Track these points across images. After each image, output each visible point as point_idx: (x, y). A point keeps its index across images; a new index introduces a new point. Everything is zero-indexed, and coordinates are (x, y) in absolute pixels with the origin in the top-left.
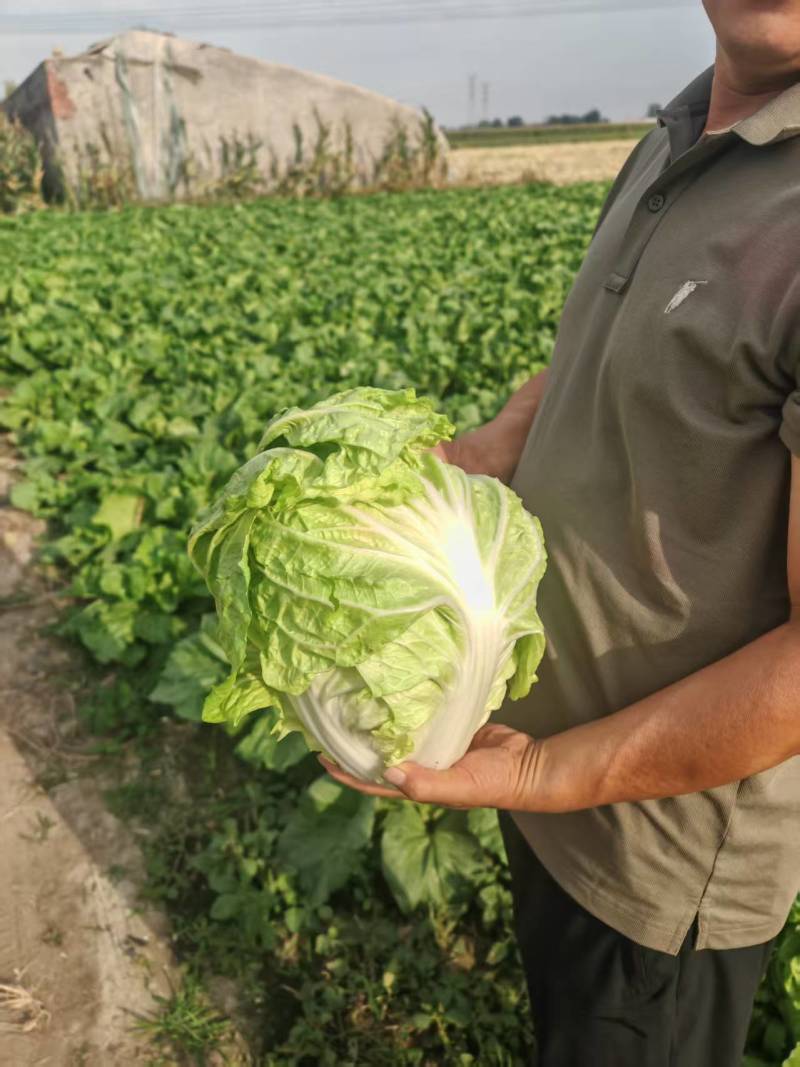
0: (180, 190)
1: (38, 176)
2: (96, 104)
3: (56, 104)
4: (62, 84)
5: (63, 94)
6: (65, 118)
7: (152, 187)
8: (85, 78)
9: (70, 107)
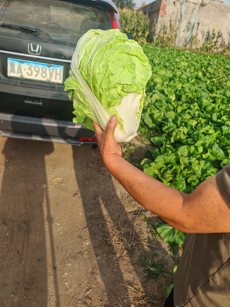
0: (188, 46)
1: (147, 33)
2: (173, 13)
3: (161, 11)
4: (165, 5)
5: (164, 9)
6: (162, 16)
7: (179, 43)
8: (173, 4)
9: (165, 13)
